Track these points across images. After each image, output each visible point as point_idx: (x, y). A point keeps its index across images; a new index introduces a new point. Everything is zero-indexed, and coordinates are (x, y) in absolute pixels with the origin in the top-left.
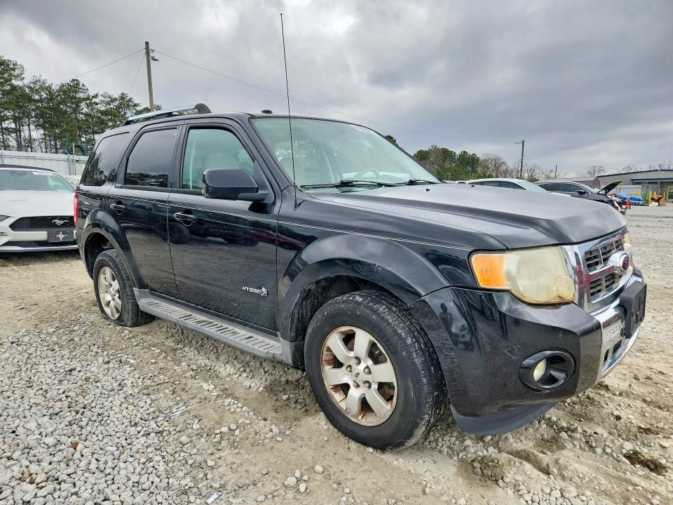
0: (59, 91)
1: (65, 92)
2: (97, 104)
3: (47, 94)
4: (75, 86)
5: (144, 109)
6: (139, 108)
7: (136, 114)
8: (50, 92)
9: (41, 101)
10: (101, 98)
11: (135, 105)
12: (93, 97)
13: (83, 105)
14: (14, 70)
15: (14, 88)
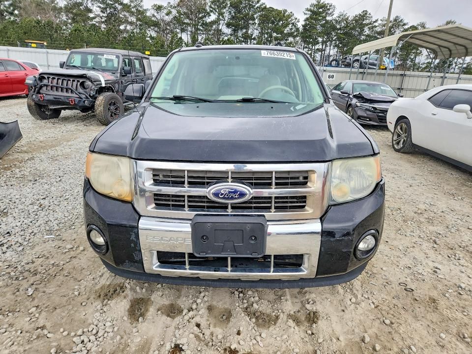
0: (353, 20)
1: (356, 21)
2: (376, 27)
3: (345, 24)
4: (364, 15)
5: (411, 27)
6: (406, 27)
7: (403, 31)
8: (347, 22)
9: (340, 29)
10: (380, 22)
11: (404, 25)
12: (374, 22)
13: (366, 29)
14: (329, 10)
15: (327, 22)
